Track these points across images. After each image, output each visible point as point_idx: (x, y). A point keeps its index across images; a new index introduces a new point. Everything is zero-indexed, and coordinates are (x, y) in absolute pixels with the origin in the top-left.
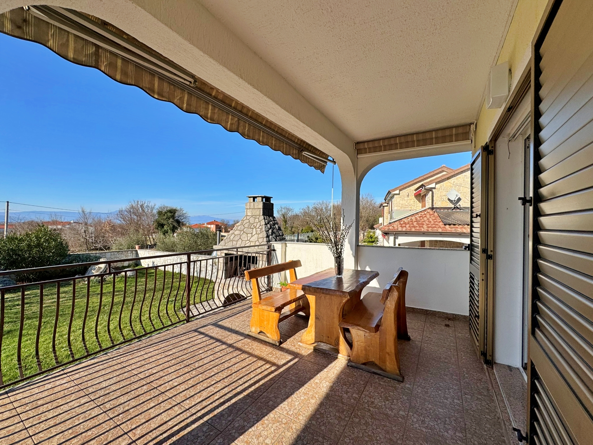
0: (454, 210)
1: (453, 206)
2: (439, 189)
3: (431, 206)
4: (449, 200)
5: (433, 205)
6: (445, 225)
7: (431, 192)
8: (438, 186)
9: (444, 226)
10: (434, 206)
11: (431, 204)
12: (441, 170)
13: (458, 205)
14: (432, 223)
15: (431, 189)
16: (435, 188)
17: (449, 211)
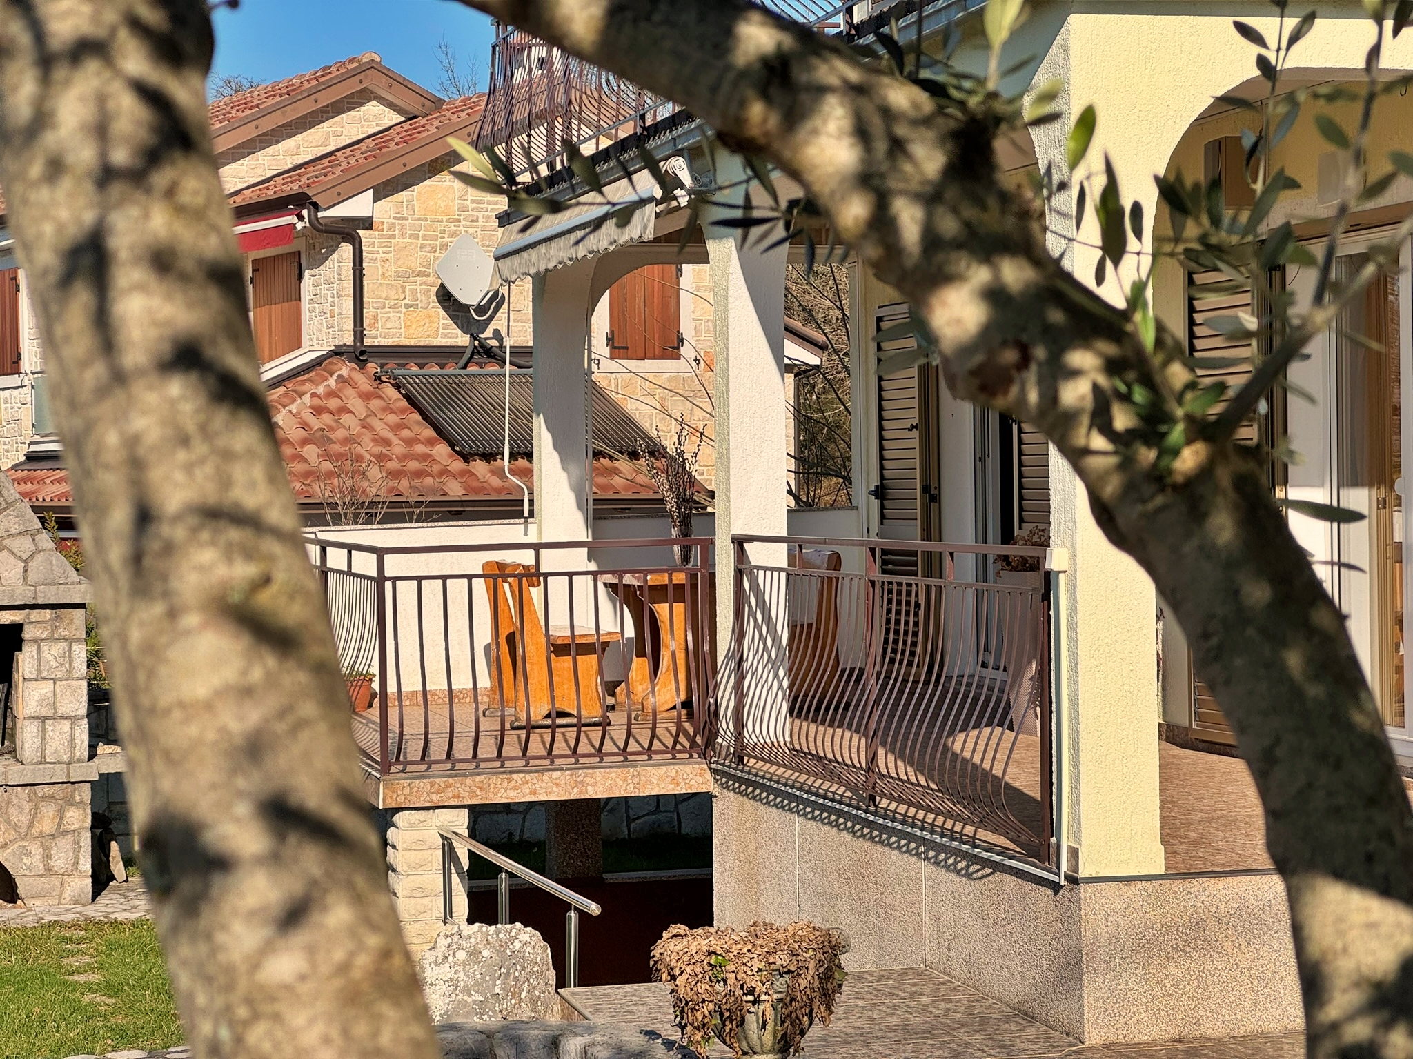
0: (473, 369)
1: (461, 339)
2: (392, 227)
3: (349, 339)
4: (445, 297)
5: (359, 332)
6: (466, 457)
7: (346, 249)
8: (384, 211)
9: (458, 465)
10: (368, 342)
11: (349, 324)
12: (352, 86)
13: (488, 333)
14: (398, 448)
15: (349, 230)
16: (367, 223)
17: (451, 370)
